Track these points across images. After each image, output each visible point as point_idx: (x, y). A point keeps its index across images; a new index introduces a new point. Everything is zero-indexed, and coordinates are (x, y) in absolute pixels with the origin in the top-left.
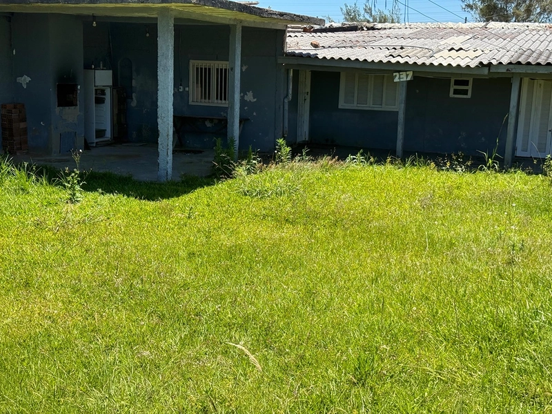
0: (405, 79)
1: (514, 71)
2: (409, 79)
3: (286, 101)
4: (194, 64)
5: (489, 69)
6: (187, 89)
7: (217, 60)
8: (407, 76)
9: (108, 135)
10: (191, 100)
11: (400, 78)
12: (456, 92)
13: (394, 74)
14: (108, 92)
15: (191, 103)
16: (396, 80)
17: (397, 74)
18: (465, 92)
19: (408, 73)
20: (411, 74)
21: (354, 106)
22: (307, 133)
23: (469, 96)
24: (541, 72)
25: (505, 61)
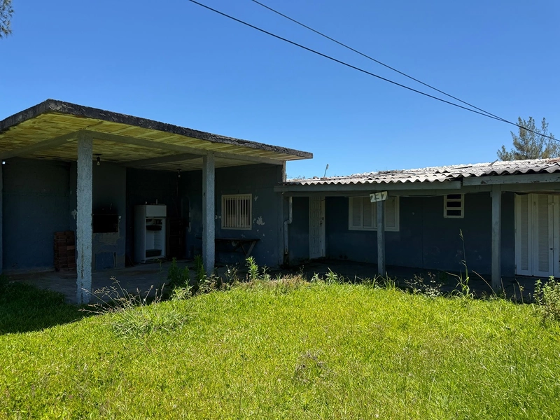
0: (380, 199)
1: (489, 183)
2: (384, 199)
3: (286, 223)
4: (224, 197)
5: (462, 184)
6: (220, 217)
7: (238, 193)
8: (382, 196)
9: (163, 254)
10: (223, 225)
11: (376, 199)
12: (449, 213)
13: (371, 195)
14: (164, 221)
15: (222, 228)
16: (373, 200)
17: (373, 195)
18: (458, 213)
19: (383, 193)
20: (385, 194)
21: (361, 228)
22: (324, 251)
23: (462, 216)
24: (522, 182)
25: (479, 173)
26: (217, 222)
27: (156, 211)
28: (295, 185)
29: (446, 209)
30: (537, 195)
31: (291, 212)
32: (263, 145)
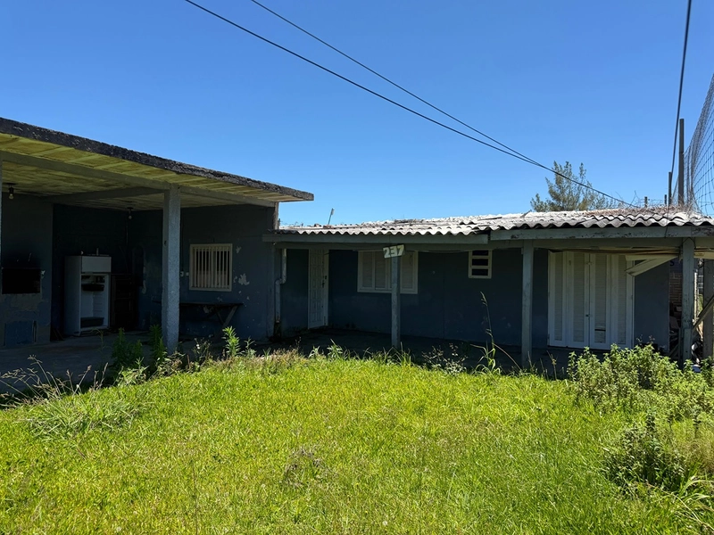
0: (396, 255)
1: (520, 238)
2: (400, 254)
3: (277, 283)
4: (195, 248)
5: (489, 238)
6: (187, 274)
7: (214, 242)
8: (398, 250)
9: (106, 323)
10: (191, 285)
11: (390, 254)
12: (474, 272)
13: (384, 249)
14: (107, 279)
15: (191, 288)
16: (387, 256)
17: (387, 249)
19: (399, 247)
20: (402, 247)
21: (372, 289)
22: (327, 318)
23: (489, 276)
25: (509, 226)
26: (184, 281)
27: (96, 264)
28: (291, 233)
29: (471, 267)
30: (572, 253)
31: (285, 269)
32: (248, 180)
